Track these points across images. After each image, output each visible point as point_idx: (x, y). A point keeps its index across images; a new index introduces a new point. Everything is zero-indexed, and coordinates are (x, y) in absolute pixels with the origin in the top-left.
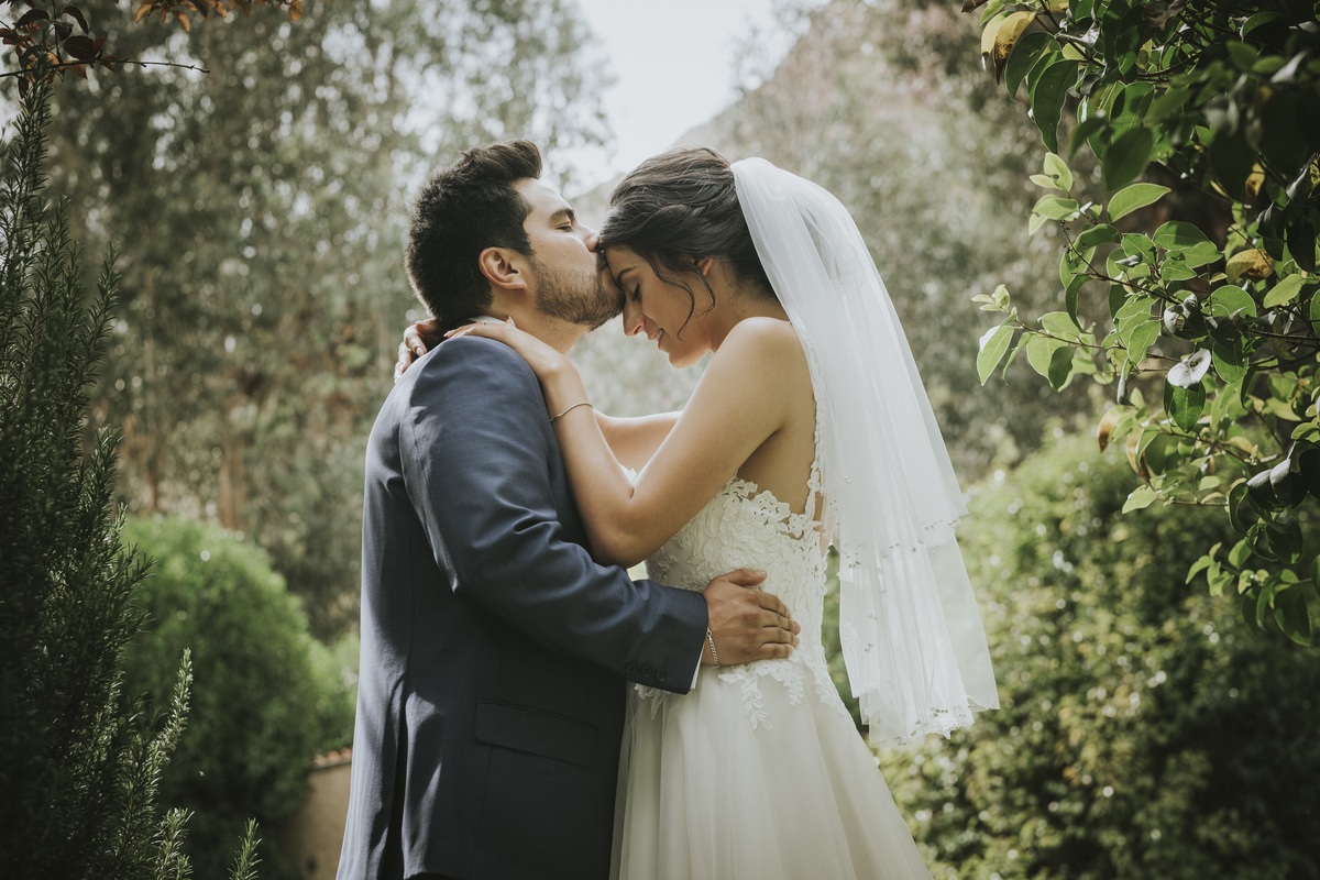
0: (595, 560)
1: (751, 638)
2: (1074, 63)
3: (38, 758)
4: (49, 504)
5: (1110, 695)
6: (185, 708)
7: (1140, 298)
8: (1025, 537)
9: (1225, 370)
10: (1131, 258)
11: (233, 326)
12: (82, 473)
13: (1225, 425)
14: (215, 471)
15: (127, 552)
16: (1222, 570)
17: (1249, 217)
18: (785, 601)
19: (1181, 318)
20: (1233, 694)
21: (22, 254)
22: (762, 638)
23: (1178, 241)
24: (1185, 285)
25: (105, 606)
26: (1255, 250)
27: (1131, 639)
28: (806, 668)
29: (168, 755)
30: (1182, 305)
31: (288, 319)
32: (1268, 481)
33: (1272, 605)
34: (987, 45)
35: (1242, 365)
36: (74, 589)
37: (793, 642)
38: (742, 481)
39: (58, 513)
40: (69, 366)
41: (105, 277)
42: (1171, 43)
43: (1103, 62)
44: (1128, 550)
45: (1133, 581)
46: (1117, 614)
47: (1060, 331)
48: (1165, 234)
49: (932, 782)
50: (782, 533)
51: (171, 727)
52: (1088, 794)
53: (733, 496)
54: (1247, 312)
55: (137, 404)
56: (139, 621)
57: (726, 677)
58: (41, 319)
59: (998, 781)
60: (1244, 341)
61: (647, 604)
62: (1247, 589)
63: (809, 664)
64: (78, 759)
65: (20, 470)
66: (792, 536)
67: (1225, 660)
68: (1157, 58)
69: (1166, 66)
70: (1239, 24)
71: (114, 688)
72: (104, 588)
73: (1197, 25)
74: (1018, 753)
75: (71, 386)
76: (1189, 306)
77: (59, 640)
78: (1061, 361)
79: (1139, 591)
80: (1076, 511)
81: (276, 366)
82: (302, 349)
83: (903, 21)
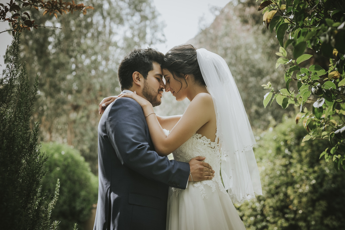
0: (159, 155)
1: (201, 174)
2: (288, 23)
3: (19, 209)
4: (22, 142)
5: (301, 186)
6: (58, 194)
7: (305, 85)
8: (278, 145)
9: (328, 103)
10: (303, 74)
11: (70, 92)
12: (30, 134)
13: (329, 117)
14: (66, 130)
15: (42, 155)
16: (328, 155)
17: (334, 62)
18: (211, 165)
19: (316, 90)
20: (333, 186)
21: (14, 77)
22: (204, 174)
23: (315, 70)
24: (317, 81)
25: (36, 169)
26: (335, 71)
27: (306, 172)
28: (216, 182)
29: (54, 206)
30: (316, 86)
31: (85, 91)
32: (340, 132)
33: (342, 164)
34: (264, 19)
35: (332, 102)
36: (28, 164)
37: (213, 176)
38: (198, 134)
39: (24, 145)
40: (26, 106)
41: (35, 83)
42: (313, 18)
43: (295, 23)
44: (305, 148)
45: (306, 157)
46: (302, 165)
47: (285, 94)
48: (311, 68)
49: (254, 210)
50: (209, 147)
51: (54, 199)
52: (295, 212)
53: (195, 138)
54: (334, 88)
55: (45, 113)
56: (45, 172)
57: (195, 185)
58: (19, 94)
59: (271, 209)
60: (333, 95)
61: (174, 166)
62: (335, 160)
63: (217, 181)
64: (30, 208)
65: (14, 134)
66: (212, 148)
67: (330, 177)
68: (309, 22)
69: (311, 24)
70: (330, 13)
71: (39, 190)
72: (36, 164)
73: (319, 13)
74: (277, 202)
75: (27, 111)
76: (318, 86)
77: (24, 178)
78: (285, 101)
79: (308, 159)
80: (291, 138)
81: (81, 103)
82: (88, 98)
83: (244, 10)
